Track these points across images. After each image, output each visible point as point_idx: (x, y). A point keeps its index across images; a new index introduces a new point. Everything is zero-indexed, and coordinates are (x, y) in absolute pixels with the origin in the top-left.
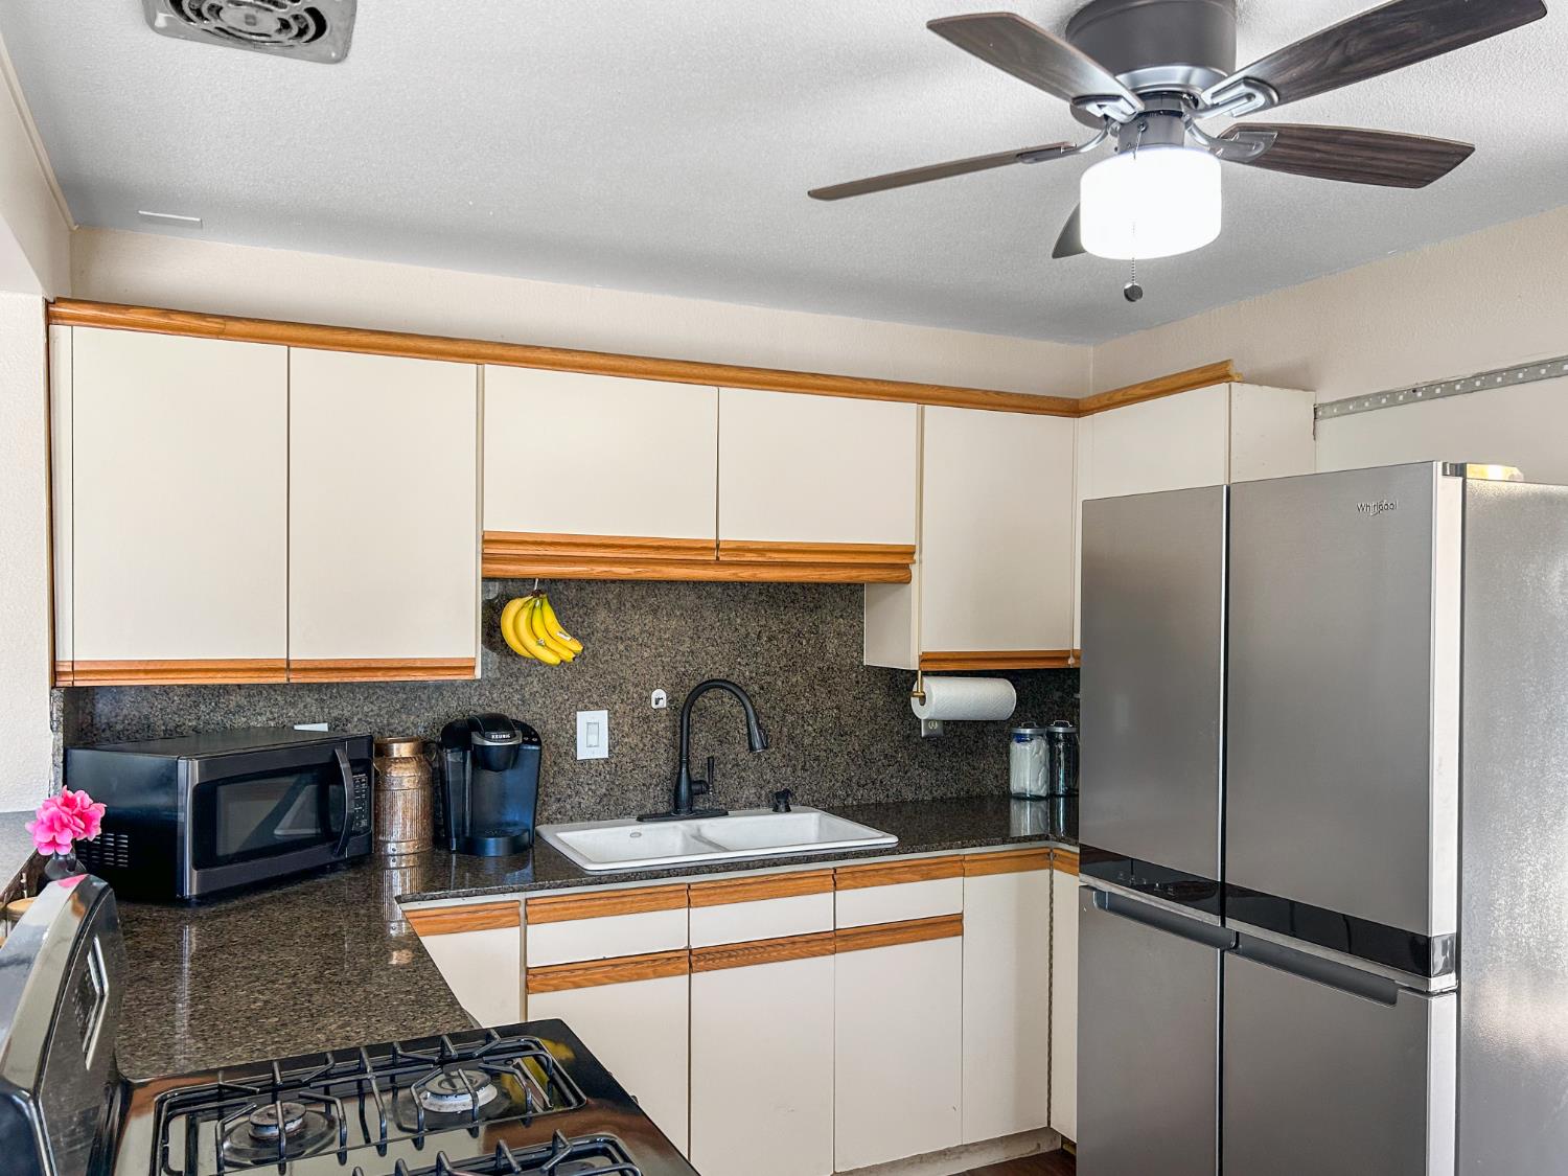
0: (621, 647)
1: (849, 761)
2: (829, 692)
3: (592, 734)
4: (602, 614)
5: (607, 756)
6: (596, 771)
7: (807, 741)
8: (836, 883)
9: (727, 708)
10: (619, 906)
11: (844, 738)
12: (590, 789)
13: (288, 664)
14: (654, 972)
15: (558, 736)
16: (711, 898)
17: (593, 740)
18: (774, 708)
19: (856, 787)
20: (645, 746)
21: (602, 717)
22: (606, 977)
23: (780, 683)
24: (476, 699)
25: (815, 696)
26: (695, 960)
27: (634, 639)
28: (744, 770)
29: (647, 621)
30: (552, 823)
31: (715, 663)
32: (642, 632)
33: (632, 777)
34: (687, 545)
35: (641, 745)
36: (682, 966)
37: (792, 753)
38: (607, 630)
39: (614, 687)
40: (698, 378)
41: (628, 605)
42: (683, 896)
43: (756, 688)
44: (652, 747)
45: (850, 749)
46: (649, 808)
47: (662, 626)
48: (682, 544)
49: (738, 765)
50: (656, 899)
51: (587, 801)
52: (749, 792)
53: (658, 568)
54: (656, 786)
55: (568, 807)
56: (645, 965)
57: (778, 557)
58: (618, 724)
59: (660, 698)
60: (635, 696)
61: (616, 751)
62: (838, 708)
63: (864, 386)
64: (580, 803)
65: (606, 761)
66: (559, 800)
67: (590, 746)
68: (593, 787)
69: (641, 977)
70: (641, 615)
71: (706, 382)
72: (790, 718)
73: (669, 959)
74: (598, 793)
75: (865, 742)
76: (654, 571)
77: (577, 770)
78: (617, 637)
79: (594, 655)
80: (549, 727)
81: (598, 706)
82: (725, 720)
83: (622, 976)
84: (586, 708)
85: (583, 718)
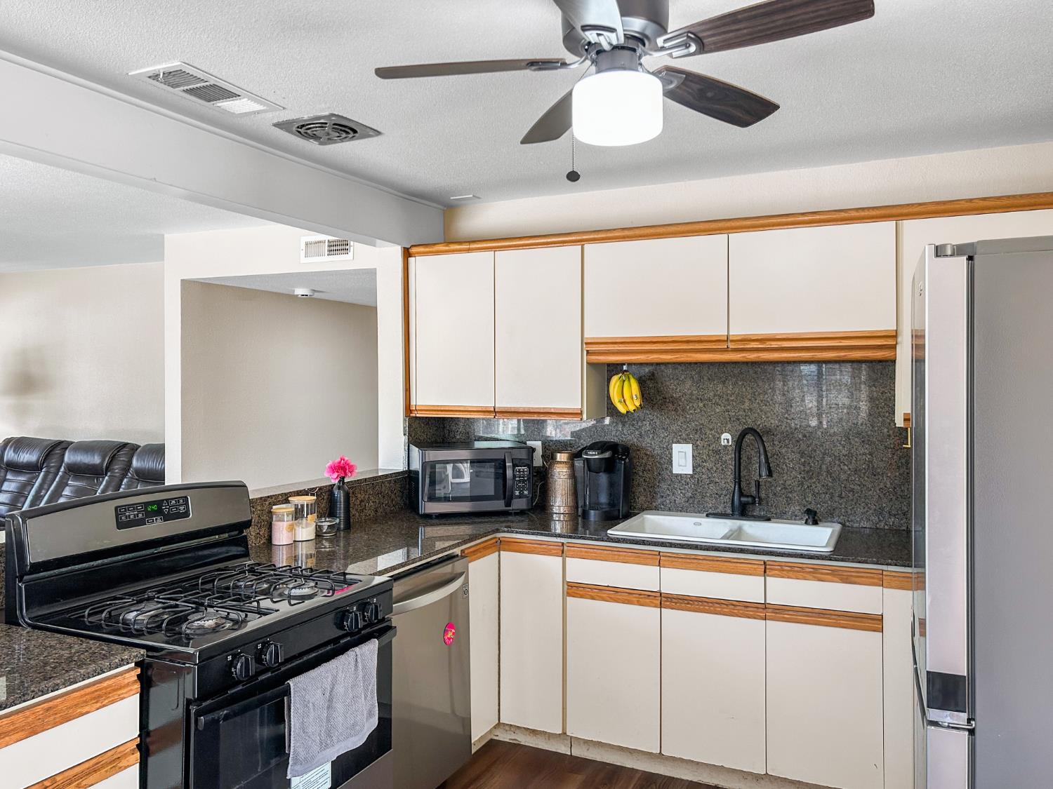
0: (701, 405)
1: (882, 495)
2: (863, 441)
3: (682, 459)
4: (689, 383)
5: (691, 473)
6: (685, 481)
7: (843, 477)
8: (766, 571)
9: (777, 448)
10: (616, 557)
11: (877, 477)
12: (681, 493)
13: (494, 409)
14: (638, 601)
15: (661, 458)
16: (674, 563)
17: (682, 462)
18: (815, 451)
19: (887, 515)
20: (717, 469)
21: (688, 448)
22: (610, 598)
23: (820, 434)
24: (614, 432)
25: (850, 443)
26: (664, 600)
27: (710, 400)
28: (791, 492)
29: (718, 389)
30: (658, 510)
31: (768, 418)
32: (715, 395)
33: (709, 488)
34: (706, 339)
35: (715, 468)
36: (655, 601)
37: (830, 484)
38: (691, 394)
39: (696, 430)
40: (716, 230)
41: (706, 378)
42: (657, 559)
43: (800, 436)
44: (722, 470)
45: (882, 485)
46: (720, 510)
47: (729, 392)
48: (702, 339)
49: (786, 488)
50: (639, 557)
51: (680, 499)
52: (796, 508)
53: (689, 355)
54: (726, 495)
55: (668, 501)
56: (634, 595)
57: (775, 345)
58: (700, 453)
59: (726, 438)
60: (710, 436)
61: (698, 470)
62: (871, 454)
63: (846, 215)
64: (675, 500)
65: (692, 476)
66: (662, 497)
67: (681, 466)
68: (683, 491)
69: (629, 602)
70: (714, 384)
71: (722, 232)
72: (828, 459)
73: (649, 596)
74: (686, 495)
75: (896, 481)
76: (687, 357)
77: (673, 480)
78: (698, 399)
79: (683, 410)
80: (656, 452)
81: (686, 441)
82: (775, 456)
83: (619, 599)
84: (678, 442)
85: (676, 448)
